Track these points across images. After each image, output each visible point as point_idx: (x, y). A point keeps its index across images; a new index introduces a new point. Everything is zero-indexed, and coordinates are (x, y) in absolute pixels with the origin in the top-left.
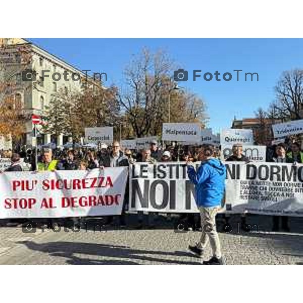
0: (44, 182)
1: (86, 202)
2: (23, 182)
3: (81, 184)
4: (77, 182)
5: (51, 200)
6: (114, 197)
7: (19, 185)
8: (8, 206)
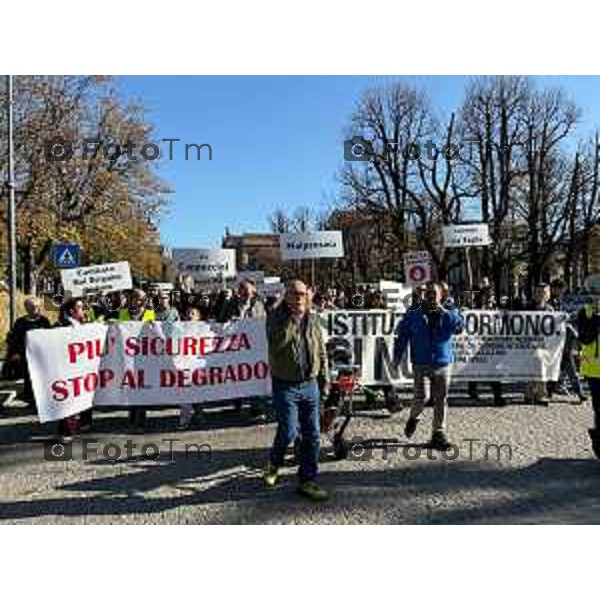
0: (127, 341)
1: (204, 379)
2: (89, 343)
3: (198, 346)
4: (190, 342)
5: (141, 373)
6: (253, 367)
7: (82, 350)
8: (60, 396)
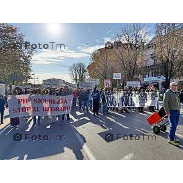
0: (34, 100)
1: (54, 110)
2: (24, 100)
3: (53, 102)
4: (51, 101)
5: (38, 108)
6: (67, 107)
7: (22, 101)
8: (15, 112)
